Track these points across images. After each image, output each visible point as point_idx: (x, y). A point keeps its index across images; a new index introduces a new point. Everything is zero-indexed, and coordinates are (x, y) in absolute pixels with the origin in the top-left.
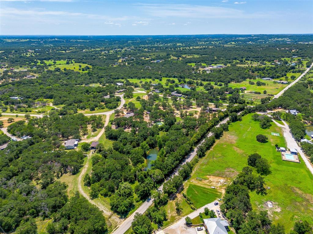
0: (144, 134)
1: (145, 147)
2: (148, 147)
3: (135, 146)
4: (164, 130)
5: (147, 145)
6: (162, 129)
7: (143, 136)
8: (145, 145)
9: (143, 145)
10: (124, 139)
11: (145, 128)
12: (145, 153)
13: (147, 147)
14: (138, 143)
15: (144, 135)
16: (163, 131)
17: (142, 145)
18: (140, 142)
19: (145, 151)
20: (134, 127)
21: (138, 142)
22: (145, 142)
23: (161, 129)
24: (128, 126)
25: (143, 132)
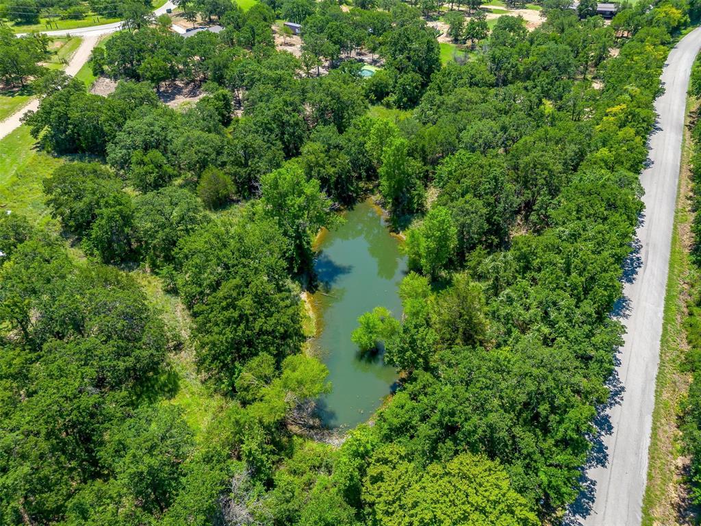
0: (286, 118)
1: (301, 200)
2: (325, 201)
3: (223, 192)
4: (392, 98)
5: (311, 187)
6: (378, 93)
7: (277, 131)
8: (296, 189)
9: (284, 186)
10: (147, 147)
11: (284, 84)
12: (299, 247)
13: (311, 199)
14: (243, 172)
15: (283, 125)
16: (388, 106)
17: (275, 185)
18: (262, 165)
19: (299, 236)
20: (220, 80)
21: (246, 165)
22: (292, 169)
23: (373, 96)
24: (187, 84)
25: (277, 101)
